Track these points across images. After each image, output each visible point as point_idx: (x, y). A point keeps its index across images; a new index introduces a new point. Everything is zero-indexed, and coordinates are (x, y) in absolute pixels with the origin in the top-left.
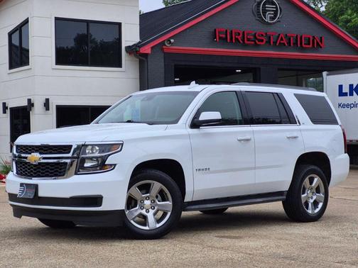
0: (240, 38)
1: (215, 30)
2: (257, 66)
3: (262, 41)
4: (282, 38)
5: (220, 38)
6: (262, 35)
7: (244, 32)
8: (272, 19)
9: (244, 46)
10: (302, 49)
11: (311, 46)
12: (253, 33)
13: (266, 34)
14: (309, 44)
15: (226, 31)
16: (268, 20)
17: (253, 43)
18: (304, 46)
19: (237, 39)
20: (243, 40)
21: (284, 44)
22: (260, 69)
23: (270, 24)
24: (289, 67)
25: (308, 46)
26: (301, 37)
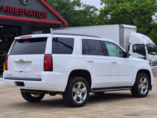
0: (13, 10)
1: (2, 6)
2: (20, 25)
3: (23, 13)
4: (31, 12)
5: (4, 10)
6: (22, 10)
7: (15, 8)
8: (26, 2)
9: (15, 15)
10: (39, 18)
11: (42, 16)
12: (19, 9)
13: (24, 9)
14: (42, 15)
15: (7, 7)
16: (25, 3)
17: (19, 13)
18: (40, 16)
19: (12, 11)
20: (15, 12)
21: (32, 15)
22: (21, 26)
23: (25, 5)
24: (33, 26)
25: (41, 16)
26: (38, 12)
